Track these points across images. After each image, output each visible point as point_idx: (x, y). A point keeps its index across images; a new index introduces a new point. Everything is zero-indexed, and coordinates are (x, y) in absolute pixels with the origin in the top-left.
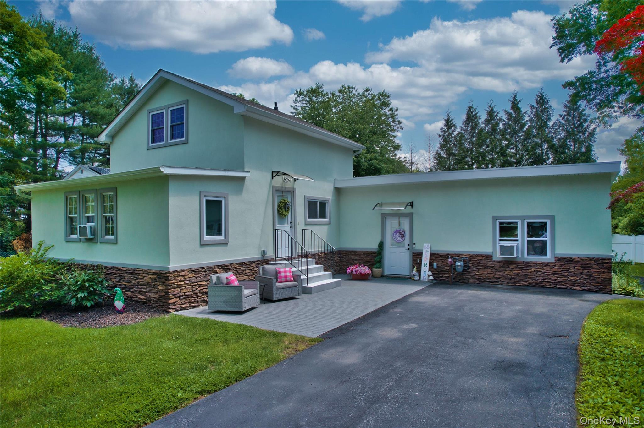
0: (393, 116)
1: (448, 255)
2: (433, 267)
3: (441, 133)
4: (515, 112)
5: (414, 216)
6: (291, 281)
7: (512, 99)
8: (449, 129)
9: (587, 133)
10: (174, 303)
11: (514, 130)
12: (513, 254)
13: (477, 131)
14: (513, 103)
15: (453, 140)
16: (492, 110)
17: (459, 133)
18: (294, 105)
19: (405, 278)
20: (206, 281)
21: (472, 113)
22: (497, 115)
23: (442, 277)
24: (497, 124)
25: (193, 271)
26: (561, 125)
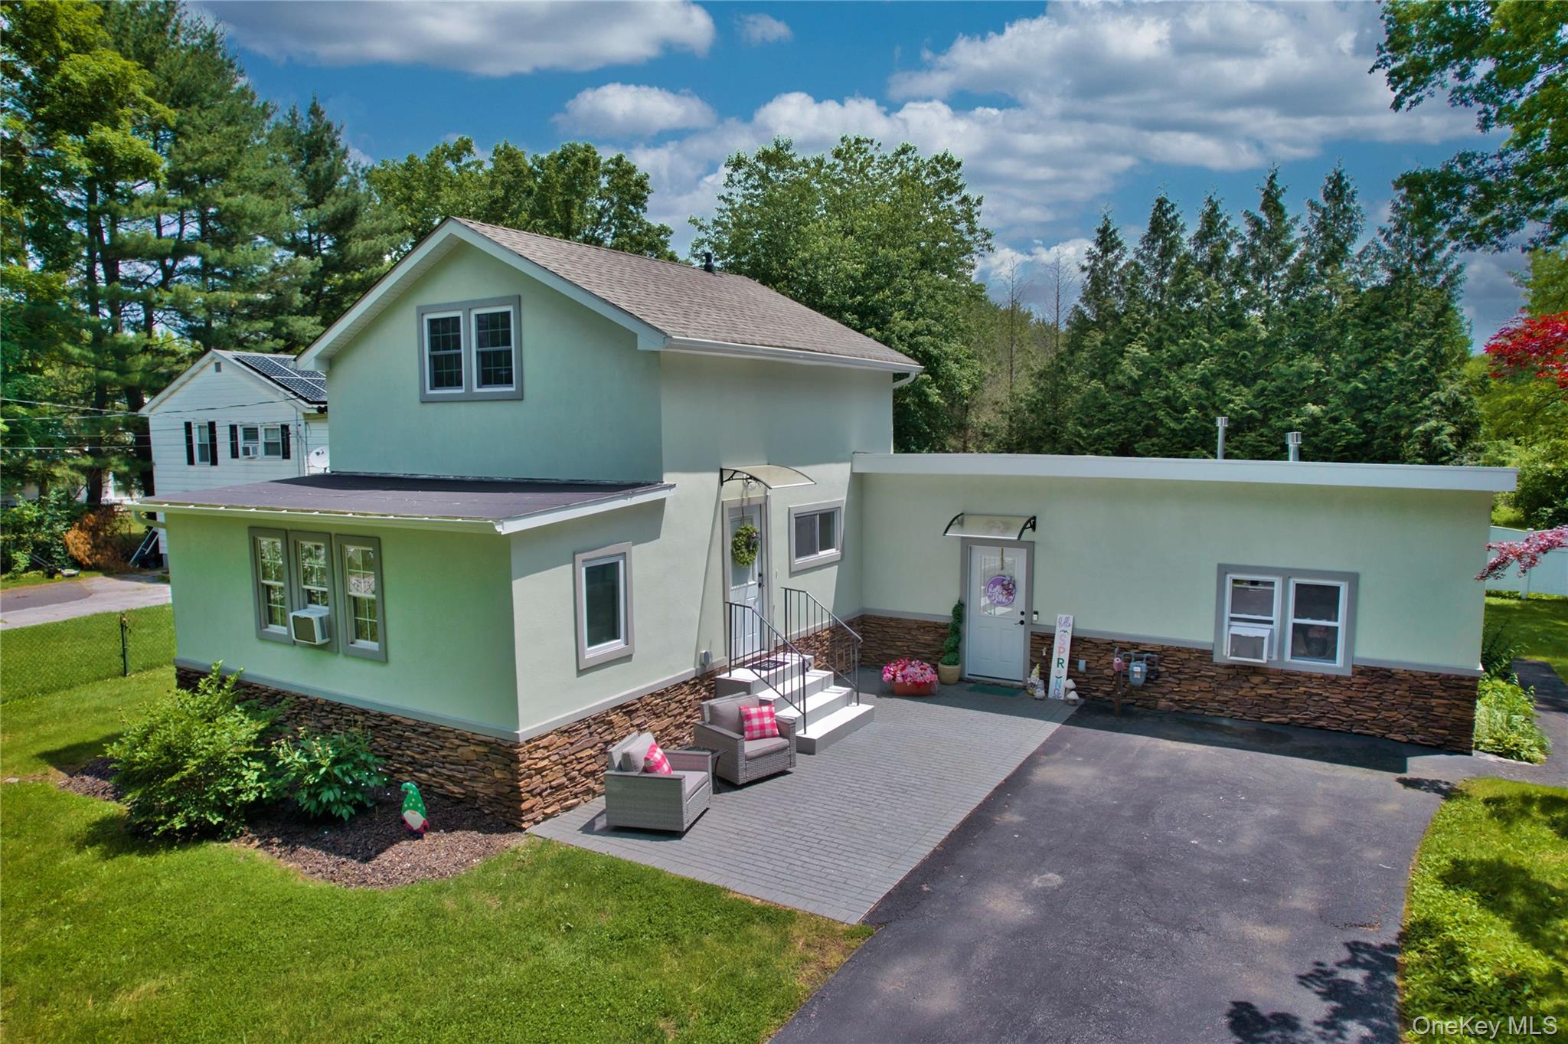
0: (969, 217)
1: (1111, 643)
2: (1077, 669)
3: (1086, 263)
4: (1269, 216)
5: (1037, 548)
6: (774, 736)
7: (1266, 186)
8: (1106, 251)
9: (1441, 278)
10: (531, 810)
11: (1264, 263)
12: (1259, 656)
13: (1174, 260)
14: (1267, 193)
15: (1115, 279)
16: (1214, 209)
17: (1131, 263)
18: (725, 192)
19: (1012, 686)
20: (591, 748)
21: (1164, 215)
22: (1225, 224)
23: (1097, 690)
24: (1226, 247)
25: (566, 731)
26: (1380, 253)
